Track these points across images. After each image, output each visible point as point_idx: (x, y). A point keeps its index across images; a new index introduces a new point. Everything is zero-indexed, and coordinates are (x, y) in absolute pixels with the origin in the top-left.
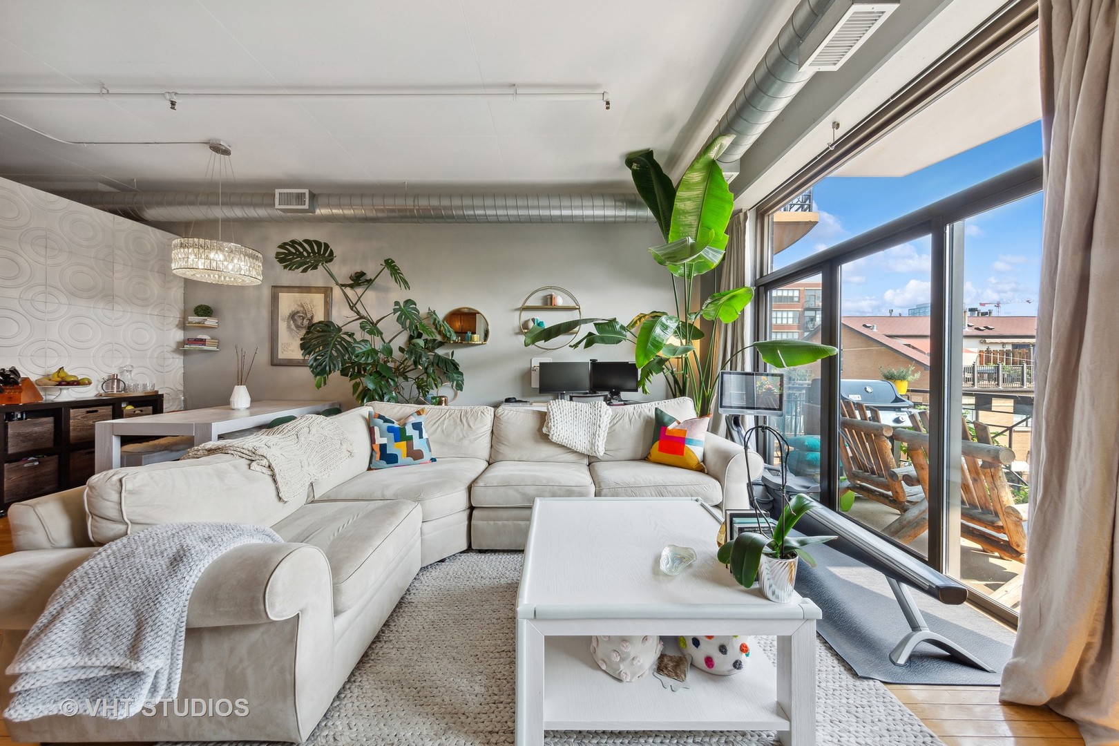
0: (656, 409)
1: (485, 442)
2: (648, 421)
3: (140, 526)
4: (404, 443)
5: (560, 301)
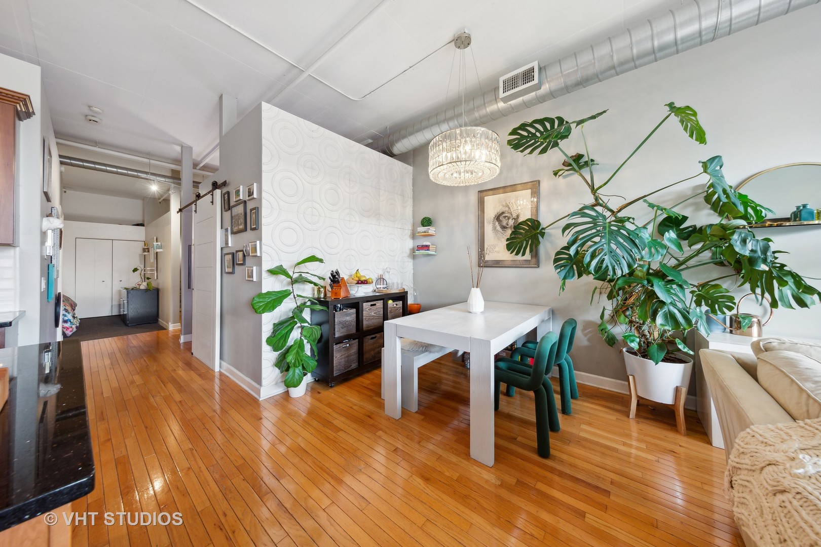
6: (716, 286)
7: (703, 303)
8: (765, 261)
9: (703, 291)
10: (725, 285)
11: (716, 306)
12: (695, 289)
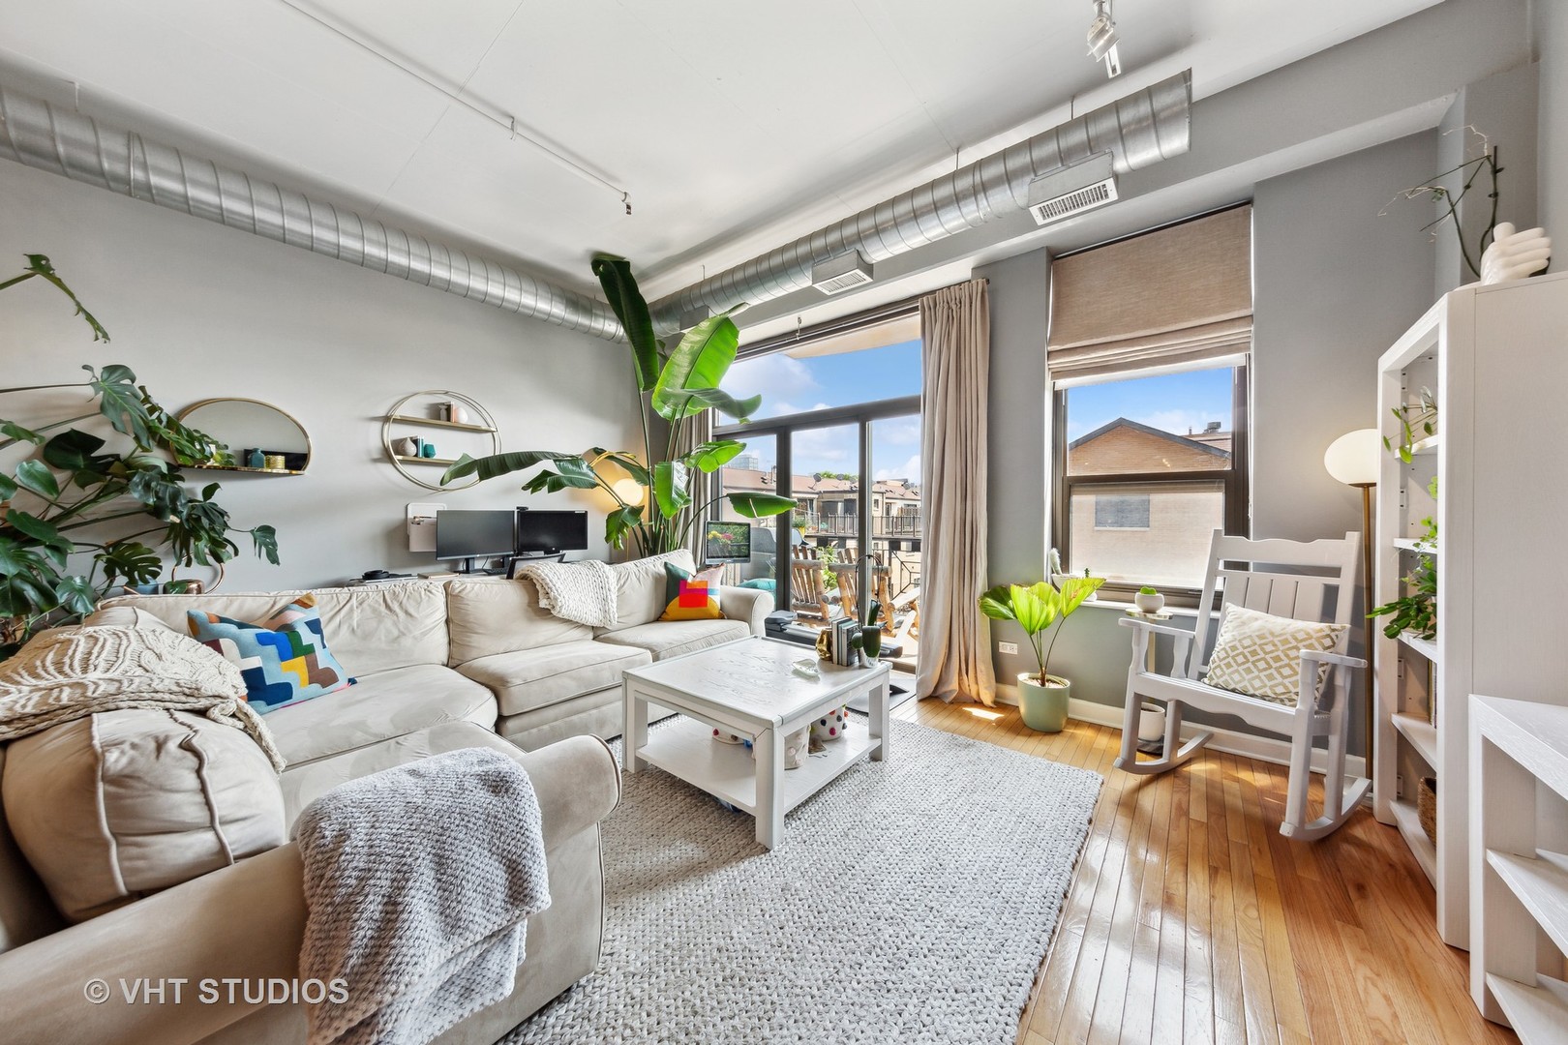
0: (666, 564)
1: (440, 636)
2: (657, 579)
3: (240, 823)
4: (301, 661)
5: (463, 415)
6: (135, 545)
7: (118, 572)
8: (175, 512)
9: (114, 554)
10: (146, 543)
11: (136, 573)
12: (101, 551)
